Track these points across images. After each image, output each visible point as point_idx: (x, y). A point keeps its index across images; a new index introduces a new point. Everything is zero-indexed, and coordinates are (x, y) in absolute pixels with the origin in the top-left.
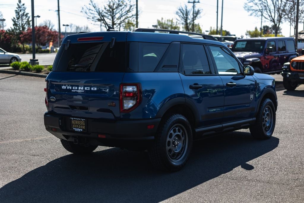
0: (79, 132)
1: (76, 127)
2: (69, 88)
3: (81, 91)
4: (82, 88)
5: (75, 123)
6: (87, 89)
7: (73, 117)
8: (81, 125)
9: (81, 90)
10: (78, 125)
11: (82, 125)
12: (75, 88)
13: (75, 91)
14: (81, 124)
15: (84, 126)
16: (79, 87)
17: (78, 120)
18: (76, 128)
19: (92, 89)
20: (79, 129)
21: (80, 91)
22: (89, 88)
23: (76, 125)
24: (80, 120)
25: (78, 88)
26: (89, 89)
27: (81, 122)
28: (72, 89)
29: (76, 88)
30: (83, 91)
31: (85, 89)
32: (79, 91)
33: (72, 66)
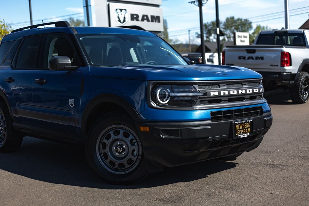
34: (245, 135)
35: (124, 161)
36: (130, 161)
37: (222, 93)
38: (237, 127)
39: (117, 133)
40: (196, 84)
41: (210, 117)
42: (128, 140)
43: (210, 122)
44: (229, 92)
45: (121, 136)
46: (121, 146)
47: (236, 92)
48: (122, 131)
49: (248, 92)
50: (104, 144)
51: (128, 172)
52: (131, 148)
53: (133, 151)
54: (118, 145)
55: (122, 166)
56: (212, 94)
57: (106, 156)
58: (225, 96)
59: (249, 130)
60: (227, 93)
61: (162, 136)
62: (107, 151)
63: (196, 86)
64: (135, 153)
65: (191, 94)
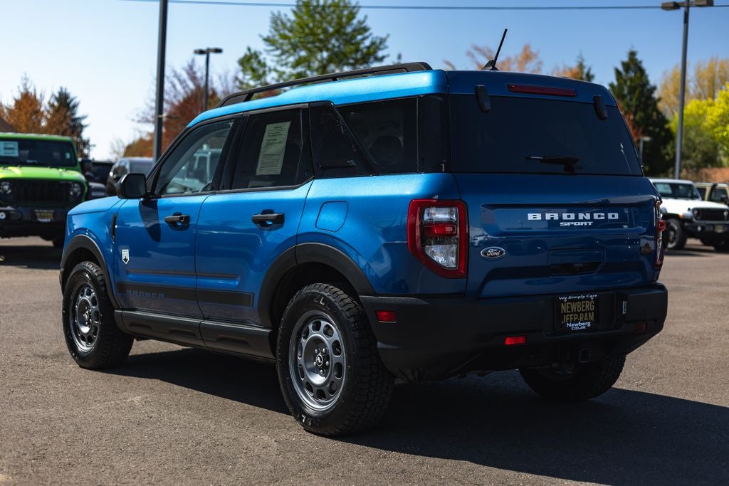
0: (582, 331)
1: (571, 319)
2: (552, 218)
3: (586, 224)
4: (588, 216)
5: (570, 309)
6: (599, 216)
7: (567, 294)
8: (584, 313)
9: (584, 220)
10: (577, 313)
11: (588, 312)
12: (569, 216)
13: (569, 224)
14: (584, 308)
15: (593, 313)
16: (580, 214)
17: (581, 300)
18: (573, 322)
19: (610, 216)
20: (582, 322)
21: (582, 224)
22: (603, 214)
23: (574, 313)
24: (586, 299)
25: (577, 216)
26: (603, 218)
27: (584, 304)
28: (561, 219)
29: (573, 216)
30: (590, 223)
31: (595, 218)
32: (579, 224)
33: (533, 157)
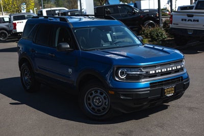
34: (171, 95)
35: (101, 108)
36: (104, 108)
37: (157, 71)
38: (166, 91)
39: (96, 92)
40: (141, 67)
41: (149, 86)
42: (102, 97)
43: (149, 89)
44: (161, 70)
45: (98, 94)
46: (99, 99)
47: (166, 70)
48: (99, 91)
49: (173, 69)
50: (89, 98)
51: (102, 114)
52: (104, 101)
53: (106, 102)
54: (96, 99)
55: (99, 110)
56: (151, 72)
57: (90, 105)
58: (159, 73)
59: (173, 92)
60: (160, 71)
61: (121, 97)
62: (91, 102)
63: (141, 68)
64: (107, 104)
65: (138, 73)
